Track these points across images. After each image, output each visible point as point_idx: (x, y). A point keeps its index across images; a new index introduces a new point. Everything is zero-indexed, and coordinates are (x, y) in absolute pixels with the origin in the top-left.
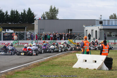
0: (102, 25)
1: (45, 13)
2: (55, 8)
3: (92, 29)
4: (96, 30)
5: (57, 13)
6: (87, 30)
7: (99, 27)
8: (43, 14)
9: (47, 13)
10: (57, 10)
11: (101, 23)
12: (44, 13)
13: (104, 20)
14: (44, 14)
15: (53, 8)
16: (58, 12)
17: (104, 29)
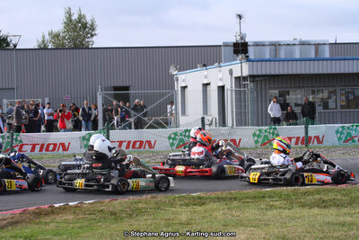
0: (248, 59)
1: (47, 37)
2: (81, 17)
3: (206, 82)
4: (221, 85)
5: (92, 36)
6: (184, 88)
7: (231, 72)
8: (40, 40)
9: (55, 36)
10: (92, 25)
11: (240, 48)
12: (44, 37)
13: (257, 44)
14: (44, 41)
15: (75, 17)
16: (94, 30)
17: (253, 77)
